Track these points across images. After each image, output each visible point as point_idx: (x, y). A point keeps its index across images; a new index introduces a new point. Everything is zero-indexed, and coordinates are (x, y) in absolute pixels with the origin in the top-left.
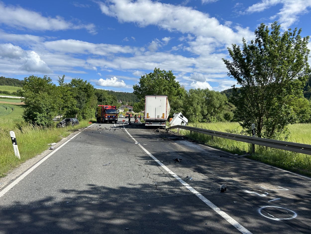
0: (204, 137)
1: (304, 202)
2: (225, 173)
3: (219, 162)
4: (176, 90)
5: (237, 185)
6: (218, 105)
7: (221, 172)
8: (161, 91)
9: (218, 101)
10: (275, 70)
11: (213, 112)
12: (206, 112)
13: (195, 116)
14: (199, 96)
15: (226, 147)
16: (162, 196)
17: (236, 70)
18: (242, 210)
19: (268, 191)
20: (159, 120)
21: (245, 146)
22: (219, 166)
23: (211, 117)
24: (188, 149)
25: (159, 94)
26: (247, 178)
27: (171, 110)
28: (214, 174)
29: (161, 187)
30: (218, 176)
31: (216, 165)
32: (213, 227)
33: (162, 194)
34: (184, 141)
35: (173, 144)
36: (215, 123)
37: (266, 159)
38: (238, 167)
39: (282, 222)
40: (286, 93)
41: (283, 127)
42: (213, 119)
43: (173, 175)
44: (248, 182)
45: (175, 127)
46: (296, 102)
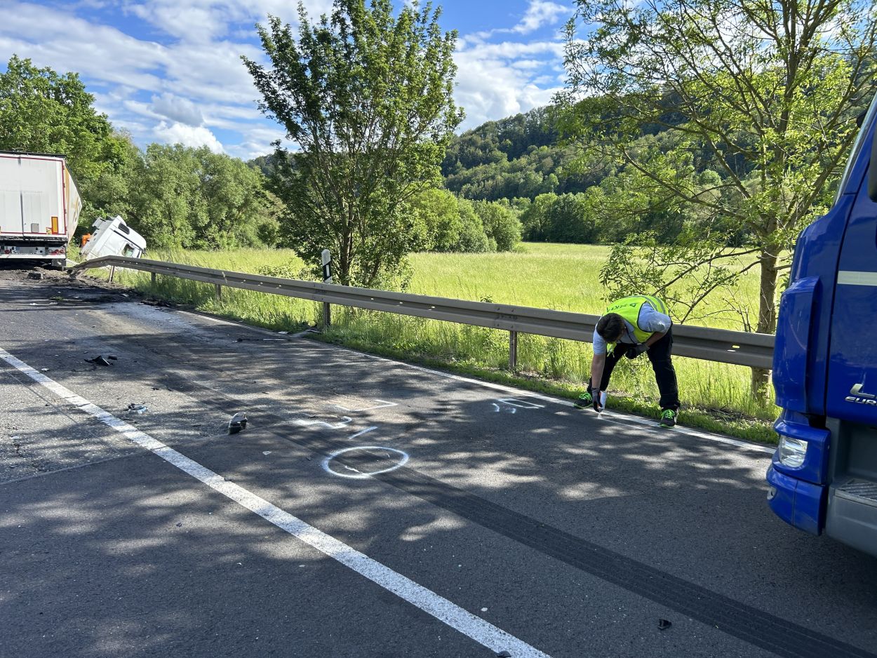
0: (193, 290)
1: (426, 426)
2: (247, 382)
3: (233, 356)
4: (97, 140)
5: (277, 409)
6: (239, 200)
7: (237, 381)
8: (42, 141)
9: (240, 188)
10: (379, 109)
11: (226, 218)
12: (204, 219)
13: (171, 229)
14: (181, 169)
15: (255, 316)
16: (36, 473)
17: (282, 97)
18: (282, 471)
19: (352, 414)
20: (39, 238)
21: (305, 310)
22: (231, 365)
23: (221, 233)
24: (140, 326)
25: (35, 149)
26: (305, 388)
27: (84, 208)
28: (217, 390)
29: (34, 446)
30: (226, 392)
31: (222, 366)
32: (201, 529)
33: (36, 467)
34: (129, 304)
35: (90, 313)
36: (233, 251)
37: (356, 338)
38: (284, 365)
39: (374, 481)
40: (405, 172)
41: (397, 259)
42: (225, 240)
43: (81, 406)
44: (306, 398)
45: (100, 261)
46: (431, 199)
